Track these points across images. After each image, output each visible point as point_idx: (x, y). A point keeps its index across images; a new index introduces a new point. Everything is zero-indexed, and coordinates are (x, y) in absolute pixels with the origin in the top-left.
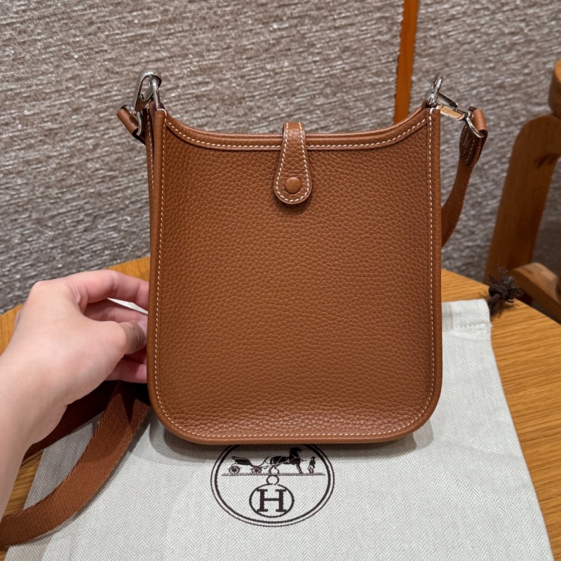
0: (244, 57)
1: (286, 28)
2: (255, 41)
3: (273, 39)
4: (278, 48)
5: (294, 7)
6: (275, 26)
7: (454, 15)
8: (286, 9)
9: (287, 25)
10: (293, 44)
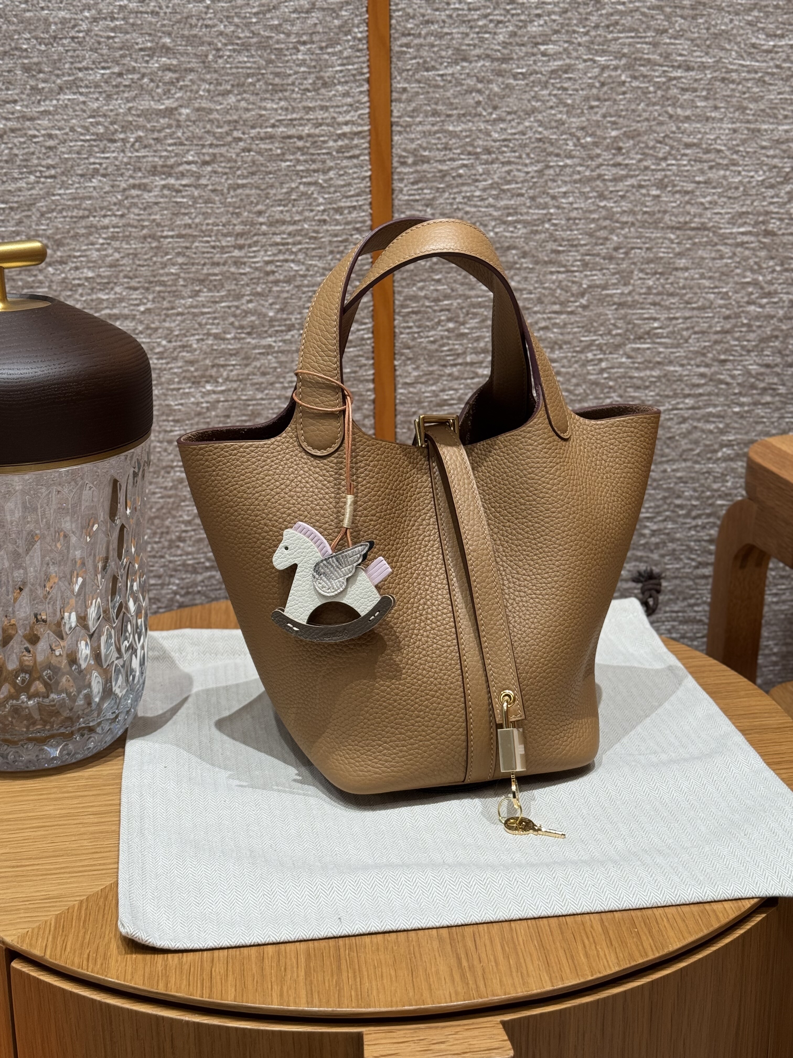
0: (171, 418)
1: (222, 392)
2: (183, 401)
3: (207, 402)
4: (213, 413)
5: (231, 368)
6: (209, 387)
7: (446, 400)
8: (222, 370)
9: (223, 388)
10: (234, 411)
